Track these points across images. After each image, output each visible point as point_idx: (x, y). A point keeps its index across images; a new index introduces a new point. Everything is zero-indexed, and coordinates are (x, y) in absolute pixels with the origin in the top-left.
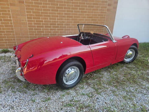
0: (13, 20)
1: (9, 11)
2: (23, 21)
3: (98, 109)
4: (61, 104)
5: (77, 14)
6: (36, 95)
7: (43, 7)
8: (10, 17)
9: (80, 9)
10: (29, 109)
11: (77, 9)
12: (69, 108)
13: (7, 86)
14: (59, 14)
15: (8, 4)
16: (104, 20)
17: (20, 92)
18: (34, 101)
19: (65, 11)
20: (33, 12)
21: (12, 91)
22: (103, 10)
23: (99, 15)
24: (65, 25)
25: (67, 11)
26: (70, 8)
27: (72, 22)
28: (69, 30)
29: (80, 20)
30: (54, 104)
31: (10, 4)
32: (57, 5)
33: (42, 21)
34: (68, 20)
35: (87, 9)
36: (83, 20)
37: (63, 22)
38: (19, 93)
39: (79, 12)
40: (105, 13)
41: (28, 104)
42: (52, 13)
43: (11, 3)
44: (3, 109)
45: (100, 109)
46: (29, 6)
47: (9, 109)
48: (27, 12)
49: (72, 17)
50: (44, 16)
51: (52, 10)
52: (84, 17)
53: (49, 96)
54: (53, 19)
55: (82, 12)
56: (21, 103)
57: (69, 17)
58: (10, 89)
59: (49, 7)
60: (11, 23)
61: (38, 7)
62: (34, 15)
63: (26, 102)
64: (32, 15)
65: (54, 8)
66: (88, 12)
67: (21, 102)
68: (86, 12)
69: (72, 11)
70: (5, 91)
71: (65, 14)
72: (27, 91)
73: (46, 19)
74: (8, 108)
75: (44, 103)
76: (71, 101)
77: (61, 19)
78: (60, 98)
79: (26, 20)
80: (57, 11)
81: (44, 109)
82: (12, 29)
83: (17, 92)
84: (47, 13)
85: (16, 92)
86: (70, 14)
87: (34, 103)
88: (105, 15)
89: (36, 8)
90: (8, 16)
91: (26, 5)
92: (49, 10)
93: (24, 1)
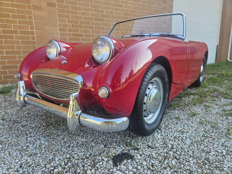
0: (36, 32)
1: (30, 18)
2: (53, 34)
7: (83, 14)
8: (32, 28)
14: (105, 25)
15: (29, 7)
19: (113, 21)
20: (69, 21)
31: (33, 6)
33: (82, 36)
42: (96, 24)
43: (35, 5)
46: (62, 11)
48: (60, 21)
49: (122, 30)
50: (85, 27)
51: (96, 19)
54: (97, 32)
59: (92, 15)
60: (33, 38)
61: (76, 13)
62: (70, 25)
64: (66, 26)
65: (98, 16)
73: (87, 32)
79: (57, 34)
80: (103, 20)
82: (34, 48)
84: (89, 23)
89: (73, 16)
90: (29, 26)
91: (58, 9)
92: (92, 19)
93: (55, 4)
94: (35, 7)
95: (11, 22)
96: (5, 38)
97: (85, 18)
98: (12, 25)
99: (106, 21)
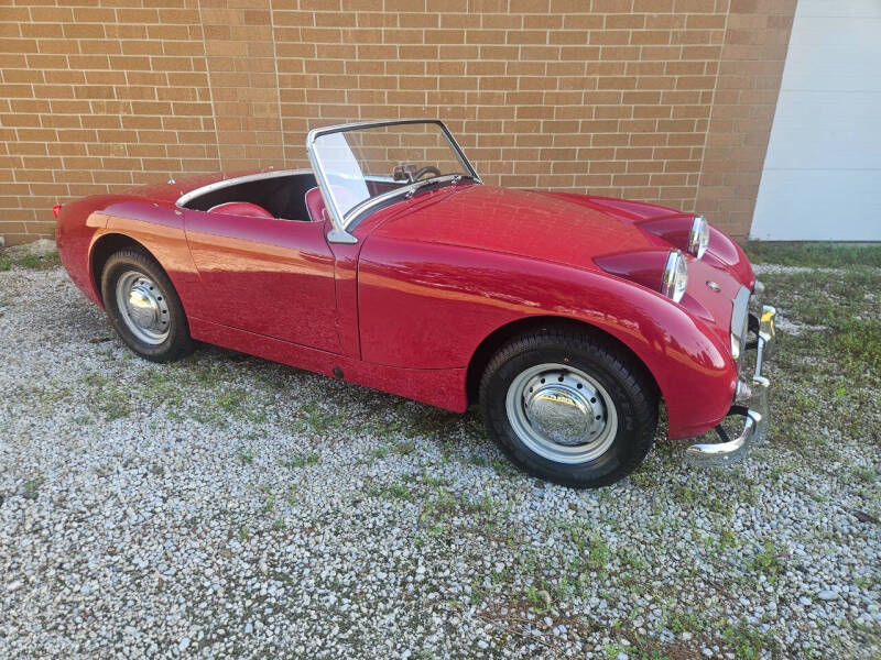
0: (216, 105)
2: (262, 109)
3: (525, 525)
4: (360, 484)
5: (539, 69)
6: (261, 440)
7: (360, 36)
8: (205, 95)
9: (556, 38)
10: (220, 484)
11: (540, 38)
12: (388, 505)
13: (152, 392)
14: (441, 68)
15: (196, 33)
16: (706, 97)
17: (201, 422)
18: (246, 460)
19: (472, 53)
20: (312, 66)
21: (171, 413)
22: (704, 38)
23: (672, 69)
24: (470, 127)
25: (486, 53)
26: (498, 37)
27: (508, 113)
28: (496, 155)
29: (558, 98)
30: (330, 481)
31: (206, 27)
32: (433, 21)
34: (487, 99)
35: (597, 38)
36: (576, 98)
37: (461, 113)
38: (197, 424)
39: (551, 53)
40: (714, 53)
41: (223, 467)
43: (212, 22)
44: (121, 469)
45: (535, 527)
46: (292, 35)
47: (145, 475)
48: (284, 66)
49: (510, 83)
50: (365, 83)
51: (405, 53)
52: (583, 84)
53: (314, 448)
54: (408, 98)
55: (567, 54)
56: (193, 458)
57: (495, 84)
58: (164, 406)
59: (390, 37)
60: (209, 123)
61: (335, 36)
62: (315, 78)
63: (217, 459)
64: (302, 81)
65: (415, 38)
66: (608, 53)
67: (197, 457)
68: (593, 53)
69: (513, 53)
70: (142, 409)
71: (474, 68)
72: (230, 419)
74: (143, 470)
75: (286, 470)
76: (406, 479)
77: (451, 99)
78: (360, 462)
79: (274, 109)
80: (432, 53)
81: (281, 491)
82: (212, 152)
83: (190, 420)
84: (379, 68)
85: (182, 418)
86: (499, 68)
87: (248, 465)
88: (712, 67)
89: (323, 47)
90: (196, 88)
91: (276, 30)
92: (390, 52)
93: (268, 13)
94: (211, 32)
95: (152, 79)
96: (143, 126)
97: (364, 52)
98: (156, 87)
99: (446, 53)
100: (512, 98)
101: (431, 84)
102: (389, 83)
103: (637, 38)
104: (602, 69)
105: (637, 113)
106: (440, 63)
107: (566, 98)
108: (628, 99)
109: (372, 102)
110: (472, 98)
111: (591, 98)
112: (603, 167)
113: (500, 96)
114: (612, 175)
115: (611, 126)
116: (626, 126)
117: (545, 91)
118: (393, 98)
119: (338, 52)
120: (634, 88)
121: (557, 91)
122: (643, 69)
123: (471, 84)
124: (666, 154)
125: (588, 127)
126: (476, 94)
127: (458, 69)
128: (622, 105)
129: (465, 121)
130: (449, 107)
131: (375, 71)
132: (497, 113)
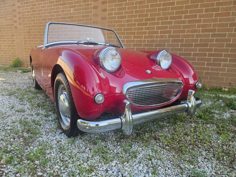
5: (179, 27)
7: (127, 21)
9: (185, 17)
11: (180, 17)
14: (148, 29)
25: (162, 23)
26: (167, 18)
29: (186, 36)
34: (162, 37)
35: (201, 16)
36: (193, 36)
37: (153, 41)
42: (139, 29)
46: (111, 22)
49: (170, 32)
50: (127, 33)
51: (139, 25)
52: (195, 31)
54: (138, 37)
55: (189, 22)
57: (165, 32)
59: (135, 21)
65: (142, 20)
71: (158, 28)
77: (151, 37)
80: (146, 24)
89: (118, 24)
90: (89, 36)
91: (108, 21)
92: (135, 25)
93: (106, 17)
99: (150, 24)
100: (170, 36)
101: (145, 33)
102: (134, 33)
103: (217, 15)
104: (203, 26)
105: (216, 41)
106: (148, 27)
107: (189, 36)
108: (213, 36)
109: (129, 38)
110: (157, 37)
111: (197, 36)
112: (202, 59)
113: (166, 36)
114: (206, 62)
115: (206, 45)
116: (212, 45)
117: (181, 34)
118: (134, 37)
119: (122, 26)
120: (216, 32)
121: (186, 34)
122: (219, 25)
123: (157, 32)
124: (229, 56)
125: (196, 45)
126: (158, 36)
127: (153, 28)
128: (210, 38)
129: (154, 44)
130: (150, 39)
131: (130, 30)
132: (165, 41)
